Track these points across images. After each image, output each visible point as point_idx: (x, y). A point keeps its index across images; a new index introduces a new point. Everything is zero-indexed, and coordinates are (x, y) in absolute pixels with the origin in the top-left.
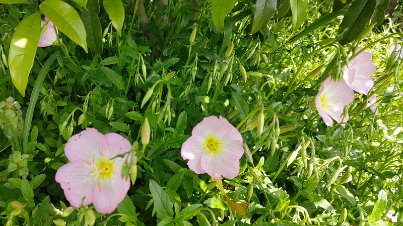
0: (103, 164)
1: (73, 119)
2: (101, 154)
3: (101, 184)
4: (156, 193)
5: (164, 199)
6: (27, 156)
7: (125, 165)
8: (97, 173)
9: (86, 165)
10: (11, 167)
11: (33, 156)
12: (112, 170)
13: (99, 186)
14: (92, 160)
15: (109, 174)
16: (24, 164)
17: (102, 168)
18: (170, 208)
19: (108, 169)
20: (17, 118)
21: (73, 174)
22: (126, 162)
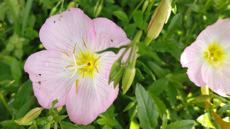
0: (85, 57)
1: (62, 6)
2: (85, 44)
3: (79, 83)
4: (142, 99)
5: (150, 107)
6: (23, 39)
7: (117, 64)
8: (76, 68)
9: (64, 56)
10: (9, 47)
11: (28, 41)
12: (96, 68)
13: (77, 84)
14: (73, 51)
15: (91, 71)
16: (20, 46)
17: (83, 62)
18: (154, 118)
19: (92, 65)
20: (19, 6)
21: (47, 64)
22: (120, 60)
